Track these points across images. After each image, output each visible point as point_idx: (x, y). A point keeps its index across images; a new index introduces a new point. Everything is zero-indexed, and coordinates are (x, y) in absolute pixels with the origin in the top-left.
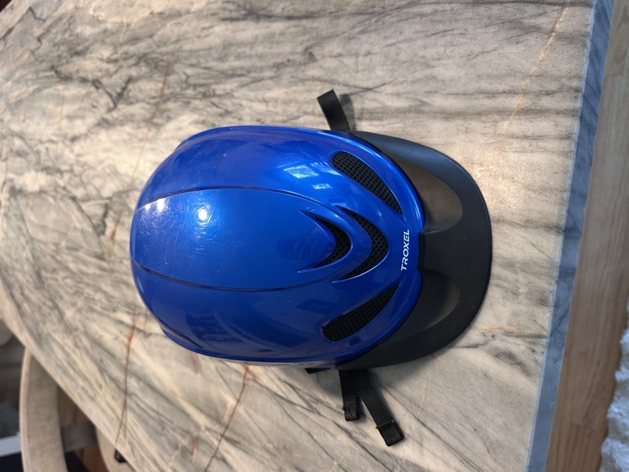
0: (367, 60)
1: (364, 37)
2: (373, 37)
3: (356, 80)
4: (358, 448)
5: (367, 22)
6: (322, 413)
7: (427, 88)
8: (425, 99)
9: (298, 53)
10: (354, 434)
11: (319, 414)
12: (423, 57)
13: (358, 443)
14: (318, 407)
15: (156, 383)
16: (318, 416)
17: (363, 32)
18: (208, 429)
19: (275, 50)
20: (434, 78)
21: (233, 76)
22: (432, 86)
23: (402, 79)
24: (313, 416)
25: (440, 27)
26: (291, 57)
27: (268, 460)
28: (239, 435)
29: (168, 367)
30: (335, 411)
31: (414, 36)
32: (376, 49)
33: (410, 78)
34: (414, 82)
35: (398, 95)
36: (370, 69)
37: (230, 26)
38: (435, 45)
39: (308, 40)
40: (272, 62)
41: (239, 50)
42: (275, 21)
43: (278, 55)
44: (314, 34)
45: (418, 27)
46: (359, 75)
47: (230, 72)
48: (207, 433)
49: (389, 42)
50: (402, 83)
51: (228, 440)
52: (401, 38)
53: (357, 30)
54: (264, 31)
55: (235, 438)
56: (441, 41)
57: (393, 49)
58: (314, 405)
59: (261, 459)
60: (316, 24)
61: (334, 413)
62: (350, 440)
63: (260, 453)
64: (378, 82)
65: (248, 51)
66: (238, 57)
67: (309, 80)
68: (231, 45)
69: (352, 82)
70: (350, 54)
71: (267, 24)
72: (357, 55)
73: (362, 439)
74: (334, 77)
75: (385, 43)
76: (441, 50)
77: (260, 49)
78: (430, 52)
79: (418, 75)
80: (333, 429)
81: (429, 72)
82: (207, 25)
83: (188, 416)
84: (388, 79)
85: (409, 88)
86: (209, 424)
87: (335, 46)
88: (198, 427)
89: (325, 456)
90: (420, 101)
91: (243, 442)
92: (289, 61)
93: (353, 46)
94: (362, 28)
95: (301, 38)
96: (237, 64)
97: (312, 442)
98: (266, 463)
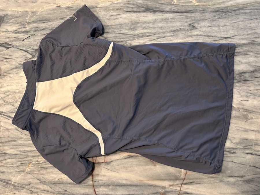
0: (224, 28)
1: (221, 20)
2: (225, 20)
3: (221, 35)
4: (257, 157)
5: (221, 15)
6: (237, 152)
7: (254, 36)
8: (254, 40)
9: (185, 26)
10: (253, 153)
11: (235, 153)
12: (250, 26)
13: (256, 155)
14: (234, 151)
15: (124, 182)
16: (235, 154)
17: (219, 18)
18: (171, 186)
19: (170, 25)
20: (257, 33)
21: (143, 36)
22: (256, 36)
23: (243, 34)
24: (233, 155)
25: (255, 17)
26: (181, 28)
27: (213, 181)
28: (193, 179)
29: (132, 171)
30: (243, 149)
31: (244, 20)
32: (227, 24)
33: (246, 33)
34: (248, 35)
35: (242, 39)
36: (227, 31)
37: (134, 15)
38: (254, 23)
39: (190, 21)
40: (169, 30)
41: (144, 25)
42: (167, 13)
43: (173, 27)
44: (193, 19)
45: (245, 17)
46: (222, 33)
47: (141, 35)
48: (171, 187)
49: (233, 22)
50: (243, 35)
51: (186, 184)
52: (238, 20)
53: (217, 17)
54: (160, 17)
55: (191, 181)
56: (256, 21)
57: (236, 24)
58: (232, 151)
59: (209, 182)
60: (193, 15)
61: (242, 150)
62: (252, 155)
63: (207, 180)
64: (231, 35)
65: (151, 25)
66: (145, 28)
67: (195, 36)
68: (138, 23)
69: (219, 36)
70: (215, 26)
71: (161, 14)
72: (219, 26)
73: (257, 153)
74: (209, 34)
75: (232, 22)
76: (257, 24)
77: (160, 25)
78: (253, 25)
79: (249, 32)
80: (243, 155)
81: (254, 31)
82: (115, 14)
83: (155, 186)
84: (236, 34)
85: (247, 37)
86: (171, 183)
87: (206, 23)
88: (163, 188)
89: (243, 166)
90: (252, 40)
91: (196, 181)
92: (180, 29)
93: (216, 23)
94: (219, 17)
95: (186, 20)
96: (145, 31)
97: (235, 164)
98: (212, 182)
